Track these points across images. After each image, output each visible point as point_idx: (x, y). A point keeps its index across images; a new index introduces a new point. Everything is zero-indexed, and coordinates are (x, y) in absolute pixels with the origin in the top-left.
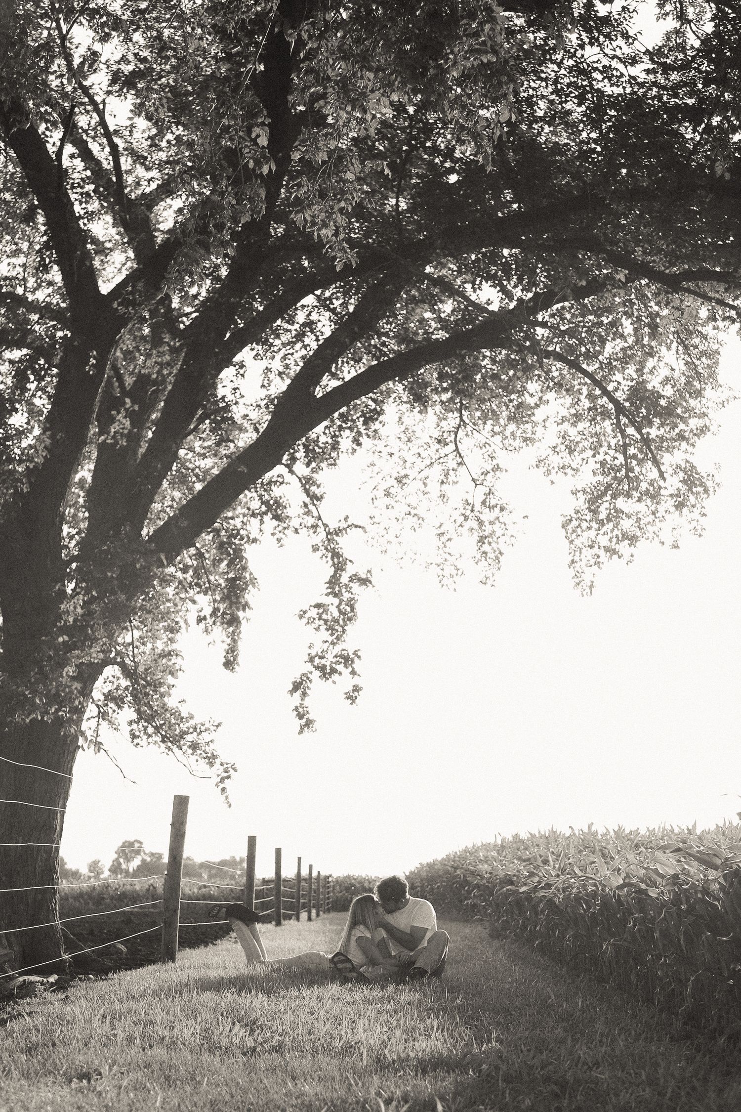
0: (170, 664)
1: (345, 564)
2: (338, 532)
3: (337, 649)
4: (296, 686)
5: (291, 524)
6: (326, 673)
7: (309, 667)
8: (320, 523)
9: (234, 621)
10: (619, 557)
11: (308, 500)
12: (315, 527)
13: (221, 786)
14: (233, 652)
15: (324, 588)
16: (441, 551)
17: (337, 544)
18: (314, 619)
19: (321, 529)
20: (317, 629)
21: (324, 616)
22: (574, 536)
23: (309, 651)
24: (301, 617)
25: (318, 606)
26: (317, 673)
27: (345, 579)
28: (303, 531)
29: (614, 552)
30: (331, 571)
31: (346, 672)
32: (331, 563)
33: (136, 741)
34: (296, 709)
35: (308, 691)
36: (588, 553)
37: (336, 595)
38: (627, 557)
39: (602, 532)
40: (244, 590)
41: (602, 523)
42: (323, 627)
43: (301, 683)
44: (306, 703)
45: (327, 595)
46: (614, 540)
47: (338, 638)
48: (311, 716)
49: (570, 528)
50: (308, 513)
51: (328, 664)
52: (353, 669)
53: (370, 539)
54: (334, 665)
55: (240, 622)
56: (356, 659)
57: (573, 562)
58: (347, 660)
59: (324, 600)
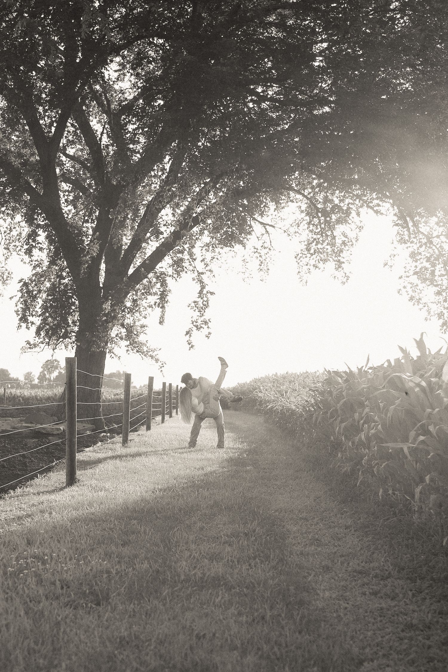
1: (205, 286)
2: (202, 273)
3: (202, 319)
4: (187, 333)
6: (198, 328)
7: (192, 326)
9: (163, 307)
10: (319, 269)
12: (193, 270)
13: (161, 369)
14: (162, 318)
15: (197, 295)
16: (244, 267)
17: (202, 278)
18: (193, 307)
19: (196, 272)
20: (195, 311)
21: (197, 305)
22: (299, 261)
23: (192, 319)
24: (188, 306)
25: (195, 302)
26: (195, 328)
27: (205, 292)
29: (317, 267)
30: (200, 289)
31: (205, 327)
32: (200, 285)
33: (128, 353)
34: (187, 341)
35: (191, 335)
36: (305, 268)
37: (202, 299)
38: (322, 269)
39: (311, 258)
40: (167, 295)
41: (312, 255)
42: (197, 310)
43: (189, 332)
44: (191, 339)
45: (198, 298)
46: (317, 261)
47: (203, 315)
48: (193, 344)
49: (298, 258)
50: (191, 265)
51: (199, 325)
52: (208, 326)
54: (201, 325)
55: (165, 307)
56: (209, 322)
57: (299, 272)
58: (206, 323)
59: (197, 300)
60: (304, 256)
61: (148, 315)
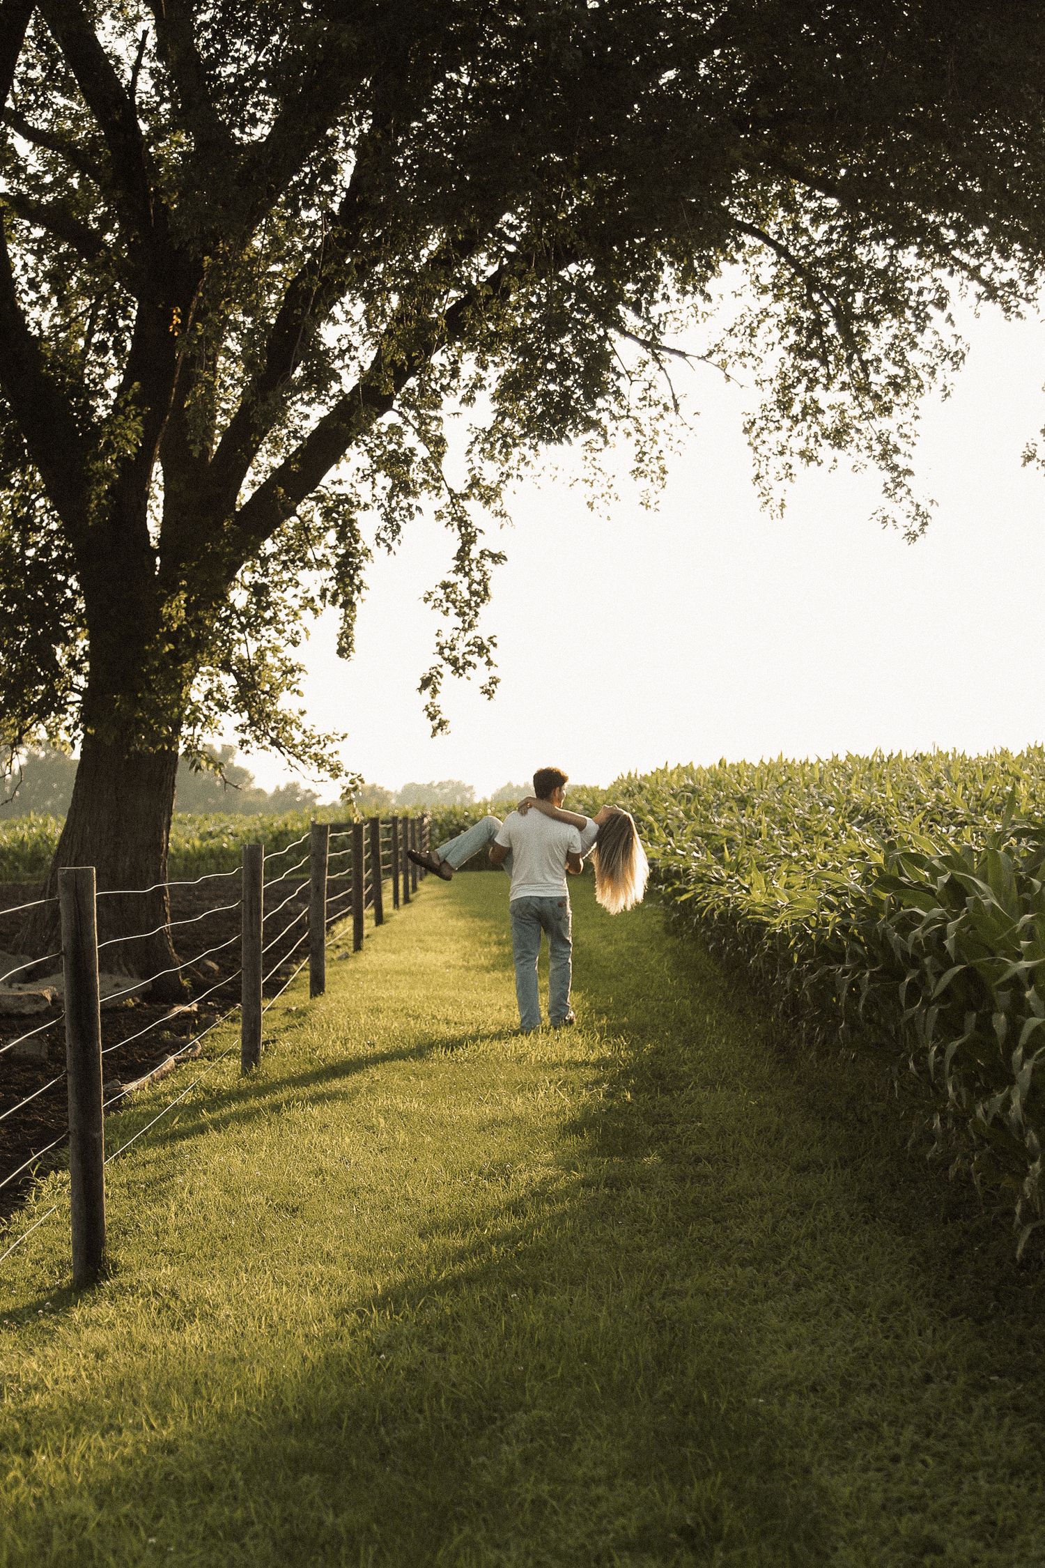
1: (476, 535)
3: (470, 636)
4: (426, 682)
6: (459, 666)
7: (439, 660)
9: (348, 605)
10: (819, 464)
11: (427, 455)
12: (436, 487)
13: (347, 798)
14: (347, 638)
15: (451, 564)
16: (587, 463)
17: (465, 510)
18: (441, 601)
19: (444, 492)
20: (446, 614)
21: (453, 596)
22: (758, 441)
23: (438, 640)
24: (426, 600)
25: (445, 586)
26: (447, 669)
27: (475, 553)
28: (424, 495)
29: (811, 458)
30: (459, 544)
31: (479, 661)
32: (458, 533)
33: (245, 748)
34: (427, 709)
35: (439, 688)
36: (777, 463)
37: (467, 574)
38: (828, 463)
39: (794, 433)
40: (358, 568)
41: (796, 420)
42: (453, 611)
43: (430, 679)
44: (437, 701)
45: (455, 572)
46: (812, 440)
47: (471, 626)
48: (443, 716)
49: (754, 431)
50: (429, 471)
51: (460, 656)
52: (489, 659)
54: (467, 657)
55: (355, 604)
56: (492, 647)
57: (758, 477)
58: (482, 649)
59: (453, 578)
60: (772, 426)
61: (302, 633)
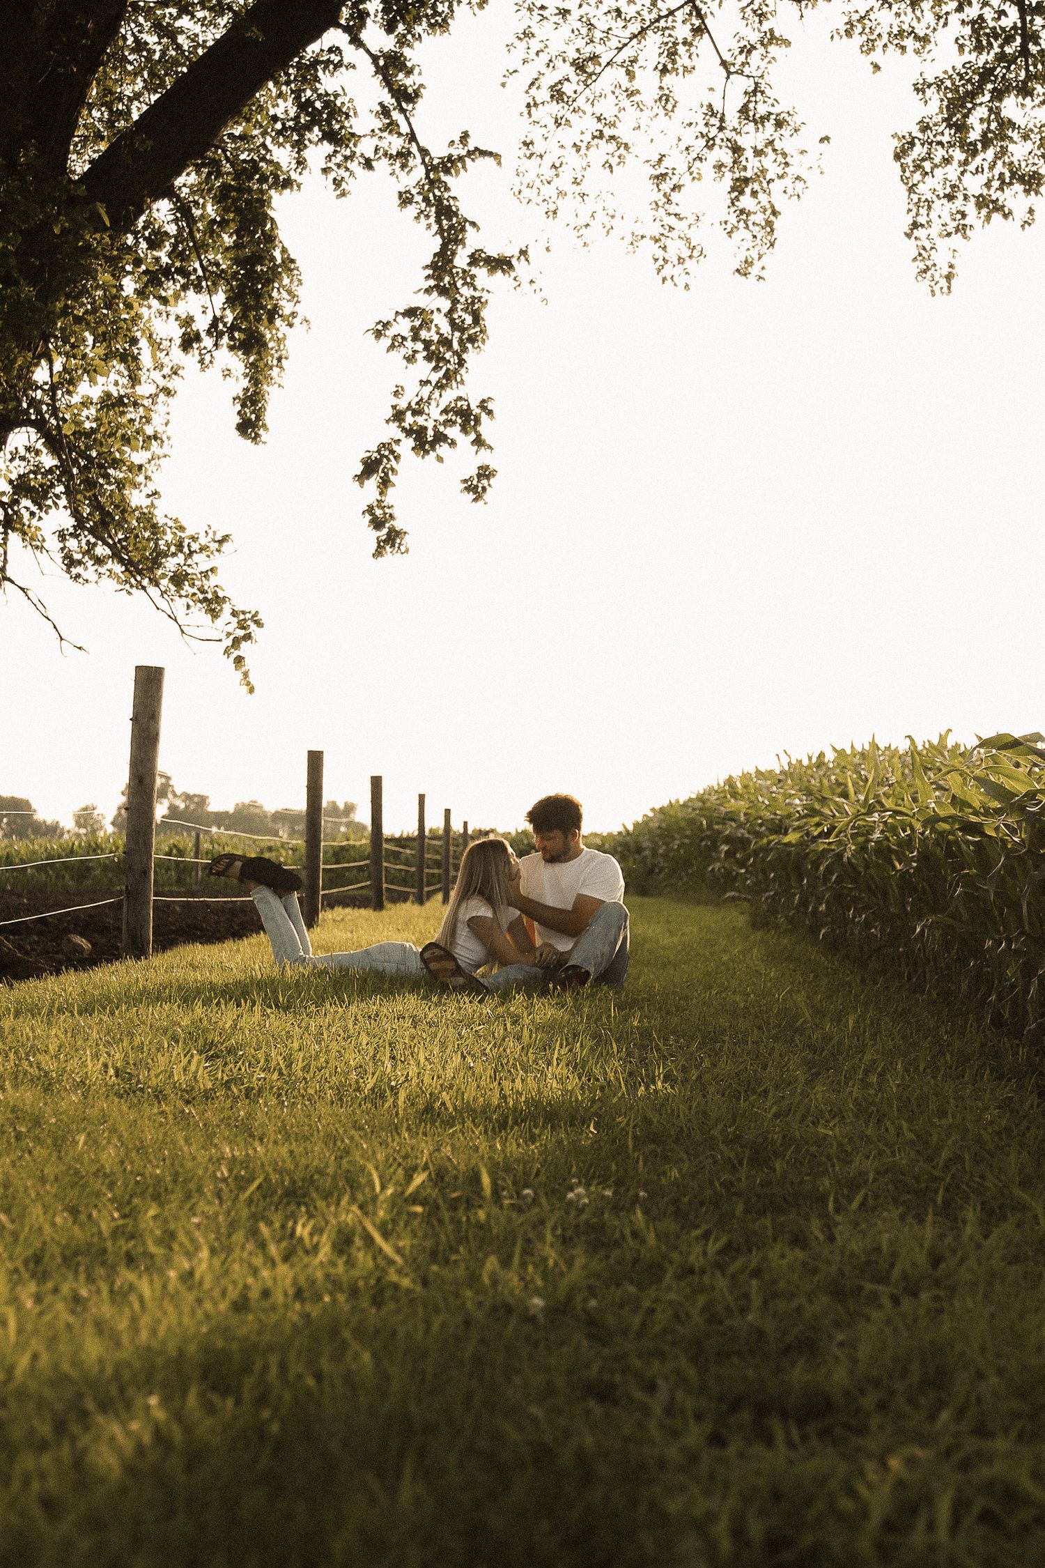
0: (123, 420)
1: (463, 230)
2: (449, 164)
3: (449, 396)
4: (370, 467)
5: (358, 150)
6: (425, 442)
7: (394, 431)
8: (414, 149)
9: (255, 345)
10: (1006, 216)
11: (389, 100)
12: (403, 155)
13: (236, 653)
14: (254, 403)
15: (421, 279)
16: (660, 212)
17: (447, 189)
18: (404, 339)
19: (416, 161)
20: (410, 359)
21: (424, 334)
22: (917, 176)
23: (395, 401)
24: (378, 334)
25: (411, 313)
26: (410, 442)
27: (461, 260)
28: (382, 165)
29: (998, 208)
30: (436, 244)
31: (464, 441)
32: (435, 227)
33: (74, 571)
34: (370, 510)
35: (392, 478)
36: (943, 210)
37: (443, 291)
38: (1020, 213)
39: (972, 167)
40: (269, 282)
41: (971, 150)
42: (421, 355)
43: (378, 462)
44: (386, 499)
45: (428, 291)
46: (996, 184)
47: (448, 376)
48: (398, 524)
49: (910, 160)
50: (391, 127)
51: (430, 425)
52: (479, 435)
53: (524, 188)
54: (441, 429)
55: (265, 345)
56: (484, 417)
57: (914, 227)
58: (466, 417)
59: (423, 301)
60: (937, 154)
